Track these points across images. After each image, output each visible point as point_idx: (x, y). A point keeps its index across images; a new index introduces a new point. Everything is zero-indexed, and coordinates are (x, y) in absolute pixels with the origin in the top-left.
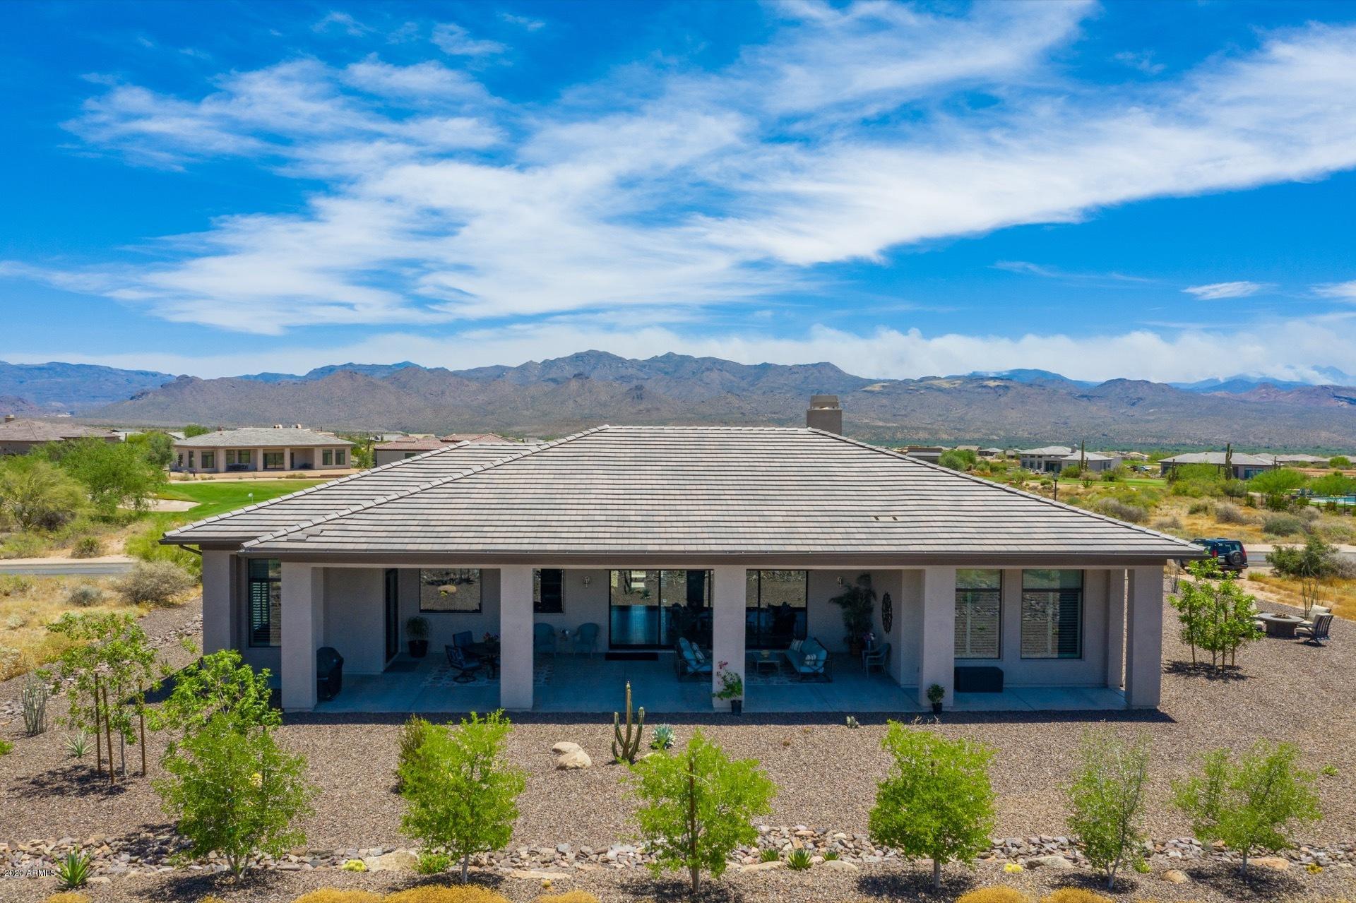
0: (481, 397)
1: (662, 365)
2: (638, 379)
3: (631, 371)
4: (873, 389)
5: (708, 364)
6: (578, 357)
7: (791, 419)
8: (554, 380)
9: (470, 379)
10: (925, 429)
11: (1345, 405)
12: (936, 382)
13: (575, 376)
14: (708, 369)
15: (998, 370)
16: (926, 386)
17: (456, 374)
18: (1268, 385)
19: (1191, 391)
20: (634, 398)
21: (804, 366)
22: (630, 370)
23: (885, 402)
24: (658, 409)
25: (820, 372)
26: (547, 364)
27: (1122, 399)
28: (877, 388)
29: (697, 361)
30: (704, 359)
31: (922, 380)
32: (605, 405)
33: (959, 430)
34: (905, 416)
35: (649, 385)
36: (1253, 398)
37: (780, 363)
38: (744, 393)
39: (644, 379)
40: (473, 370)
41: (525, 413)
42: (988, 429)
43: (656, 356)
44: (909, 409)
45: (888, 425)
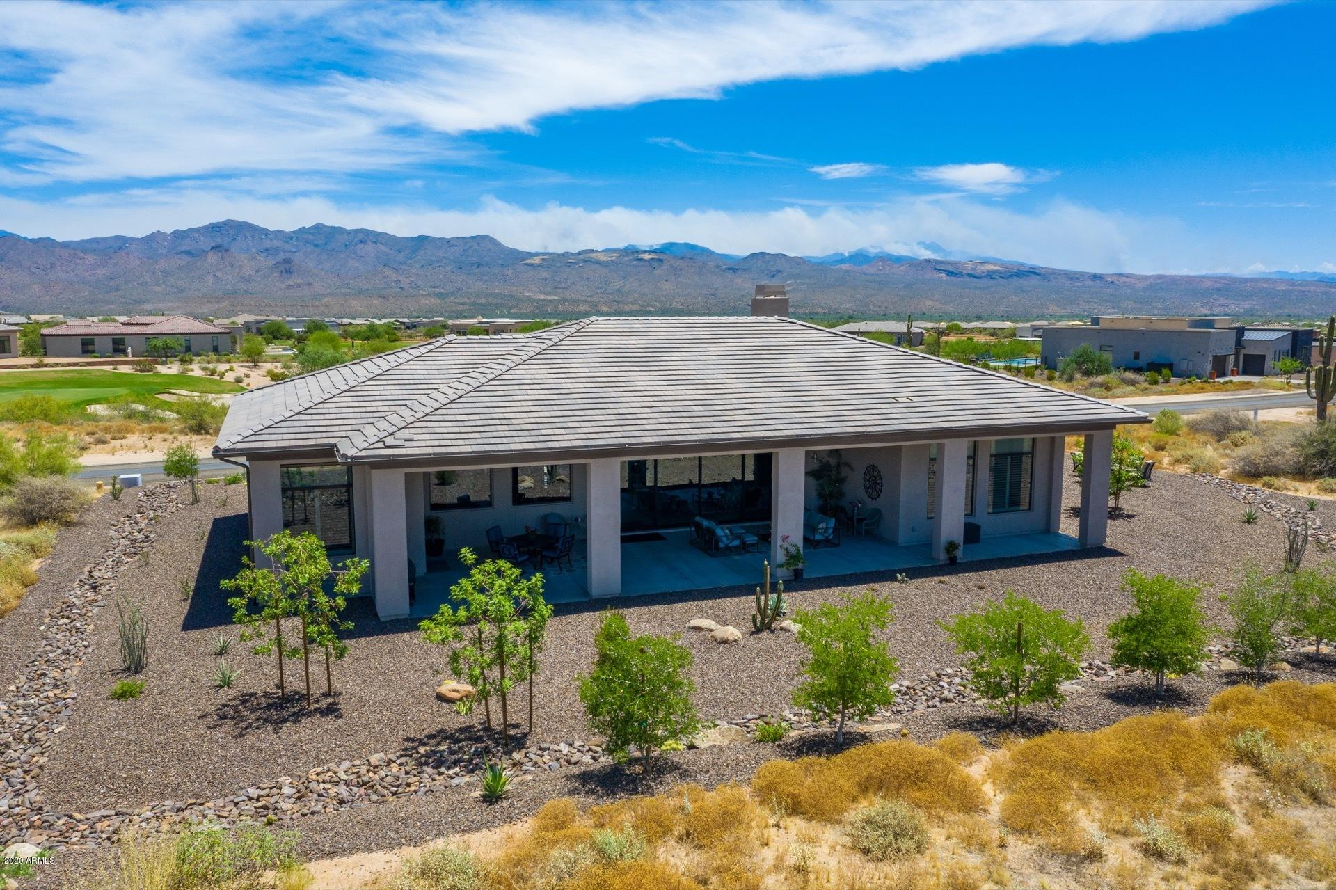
0: (101, 272)
1: (311, 237)
2: (284, 252)
3: (277, 243)
4: (533, 262)
5: (361, 236)
6: (214, 228)
7: (452, 293)
8: (188, 253)
9: (85, 251)
10: (585, 301)
11: (944, 276)
12: (593, 255)
13: (212, 248)
14: (362, 242)
15: (650, 244)
16: (585, 259)
17: (66, 245)
18: (886, 259)
19: (821, 264)
20: (282, 272)
21: (463, 238)
22: (275, 241)
23: (545, 275)
24: (309, 284)
25: (479, 244)
26: (178, 235)
27: (763, 271)
28: (537, 260)
29: (349, 232)
30: (356, 231)
31: (580, 253)
32: (248, 280)
33: (618, 302)
34: (565, 288)
35: (297, 258)
36: (872, 271)
37: (438, 236)
38: (402, 267)
39: (291, 251)
40: (87, 241)
41: (157, 289)
42: (645, 301)
43: (304, 228)
44: (569, 282)
45: (549, 298)
